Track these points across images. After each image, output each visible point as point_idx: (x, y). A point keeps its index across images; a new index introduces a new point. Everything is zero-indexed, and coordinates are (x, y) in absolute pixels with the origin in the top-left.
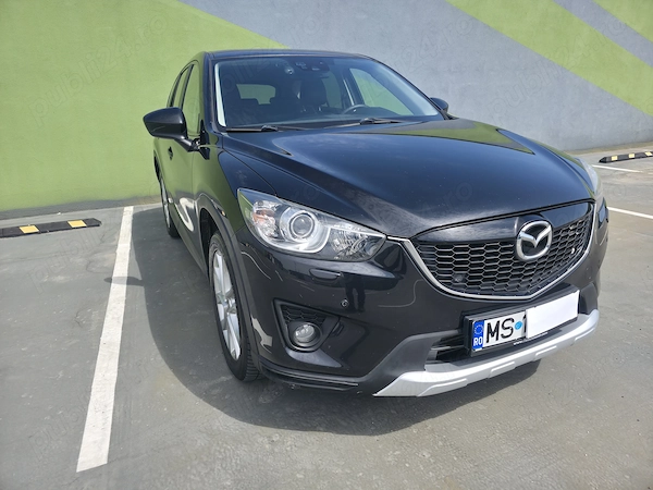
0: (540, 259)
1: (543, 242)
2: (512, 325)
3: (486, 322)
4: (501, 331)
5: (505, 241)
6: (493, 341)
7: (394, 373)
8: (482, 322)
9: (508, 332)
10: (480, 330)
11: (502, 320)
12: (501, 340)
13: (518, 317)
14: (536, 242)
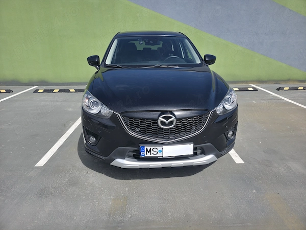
0: (171, 129)
1: (171, 123)
2: (157, 151)
3: (146, 147)
4: (152, 152)
5: (153, 120)
6: (149, 155)
7: (114, 158)
8: (144, 147)
9: (156, 153)
10: (143, 149)
11: (152, 148)
12: (152, 155)
13: (159, 148)
14: (167, 122)
